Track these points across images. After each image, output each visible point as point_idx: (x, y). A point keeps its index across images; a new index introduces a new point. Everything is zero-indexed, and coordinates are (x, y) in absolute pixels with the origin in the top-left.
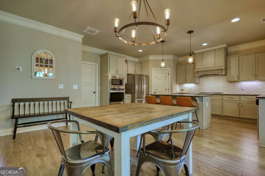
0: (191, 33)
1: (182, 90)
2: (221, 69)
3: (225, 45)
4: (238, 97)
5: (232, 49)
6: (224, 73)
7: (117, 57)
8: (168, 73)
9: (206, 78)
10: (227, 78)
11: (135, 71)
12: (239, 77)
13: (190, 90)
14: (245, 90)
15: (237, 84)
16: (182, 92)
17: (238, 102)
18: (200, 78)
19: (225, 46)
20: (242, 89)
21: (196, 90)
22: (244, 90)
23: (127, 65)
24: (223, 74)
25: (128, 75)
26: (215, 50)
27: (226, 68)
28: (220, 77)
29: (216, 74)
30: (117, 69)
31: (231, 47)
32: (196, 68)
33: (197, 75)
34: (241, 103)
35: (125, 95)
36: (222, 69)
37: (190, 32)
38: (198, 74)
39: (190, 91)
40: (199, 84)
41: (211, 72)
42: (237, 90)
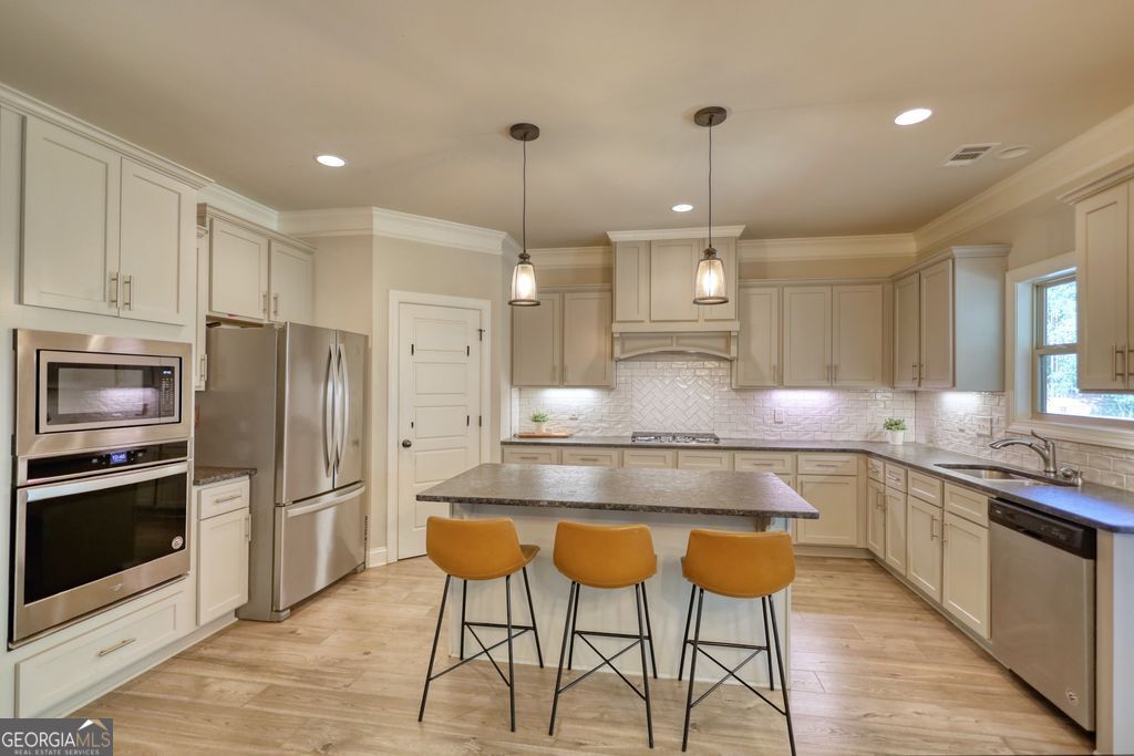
0: (710, 123)
1: (536, 419)
2: (726, 335)
3: (739, 230)
6: (734, 352)
8: (481, 331)
9: (645, 365)
11: (268, 299)
12: (778, 372)
13: (572, 419)
14: (785, 424)
16: (539, 427)
17: (790, 478)
19: (738, 235)
20: (776, 420)
21: (601, 421)
22: (782, 422)
23: (205, 241)
24: (728, 357)
25: (213, 323)
29: (700, 353)
30: (112, 268)
32: (619, 318)
33: (623, 350)
34: (799, 483)
35: (193, 492)
36: (729, 332)
37: (711, 116)
38: (629, 344)
39: (574, 423)
40: (613, 393)
41: (682, 341)
42: (759, 424)
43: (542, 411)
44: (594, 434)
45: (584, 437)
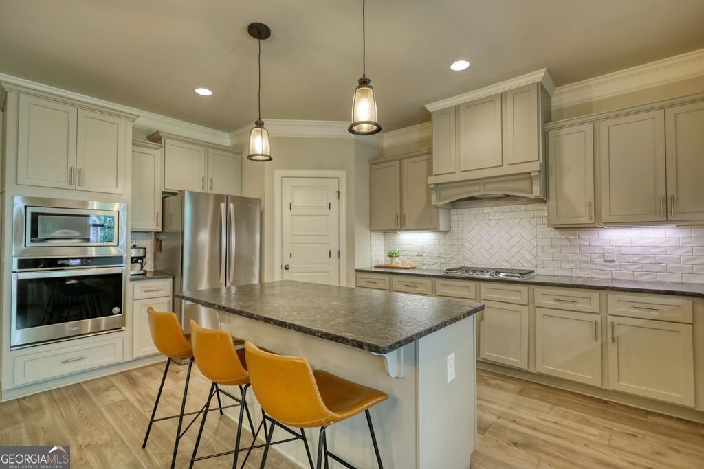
1: (391, 255)
2: (528, 176)
3: (539, 76)
4: (595, 295)
5: (565, 97)
6: (537, 191)
7: (73, 110)
8: (338, 192)
9: (474, 210)
10: (548, 210)
11: (206, 180)
12: (595, 207)
13: (418, 255)
14: (617, 263)
15: (585, 235)
16: (392, 262)
17: (598, 318)
18: (454, 212)
19: (540, 80)
20: (606, 259)
21: (439, 257)
22: (613, 261)
24: (532, 196)
26: (503, 96)
27: (546, 170)
28: (523, 207)
29: (508, 196)
31: (565, 88)
32: (435, 172)
33: (439, 199)
34: (609, 324)
35: (128, 284)
36: (530, 173)
38: (444, 193)
39: (419, 259)
40: (448, 235)
41: (489, 186)
42: (586, 262)
43: (397, 250)
44: (434, 267)
45: (428, 270)
